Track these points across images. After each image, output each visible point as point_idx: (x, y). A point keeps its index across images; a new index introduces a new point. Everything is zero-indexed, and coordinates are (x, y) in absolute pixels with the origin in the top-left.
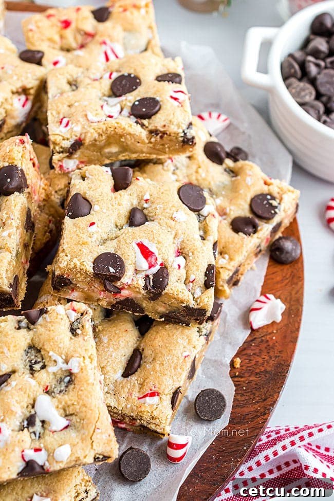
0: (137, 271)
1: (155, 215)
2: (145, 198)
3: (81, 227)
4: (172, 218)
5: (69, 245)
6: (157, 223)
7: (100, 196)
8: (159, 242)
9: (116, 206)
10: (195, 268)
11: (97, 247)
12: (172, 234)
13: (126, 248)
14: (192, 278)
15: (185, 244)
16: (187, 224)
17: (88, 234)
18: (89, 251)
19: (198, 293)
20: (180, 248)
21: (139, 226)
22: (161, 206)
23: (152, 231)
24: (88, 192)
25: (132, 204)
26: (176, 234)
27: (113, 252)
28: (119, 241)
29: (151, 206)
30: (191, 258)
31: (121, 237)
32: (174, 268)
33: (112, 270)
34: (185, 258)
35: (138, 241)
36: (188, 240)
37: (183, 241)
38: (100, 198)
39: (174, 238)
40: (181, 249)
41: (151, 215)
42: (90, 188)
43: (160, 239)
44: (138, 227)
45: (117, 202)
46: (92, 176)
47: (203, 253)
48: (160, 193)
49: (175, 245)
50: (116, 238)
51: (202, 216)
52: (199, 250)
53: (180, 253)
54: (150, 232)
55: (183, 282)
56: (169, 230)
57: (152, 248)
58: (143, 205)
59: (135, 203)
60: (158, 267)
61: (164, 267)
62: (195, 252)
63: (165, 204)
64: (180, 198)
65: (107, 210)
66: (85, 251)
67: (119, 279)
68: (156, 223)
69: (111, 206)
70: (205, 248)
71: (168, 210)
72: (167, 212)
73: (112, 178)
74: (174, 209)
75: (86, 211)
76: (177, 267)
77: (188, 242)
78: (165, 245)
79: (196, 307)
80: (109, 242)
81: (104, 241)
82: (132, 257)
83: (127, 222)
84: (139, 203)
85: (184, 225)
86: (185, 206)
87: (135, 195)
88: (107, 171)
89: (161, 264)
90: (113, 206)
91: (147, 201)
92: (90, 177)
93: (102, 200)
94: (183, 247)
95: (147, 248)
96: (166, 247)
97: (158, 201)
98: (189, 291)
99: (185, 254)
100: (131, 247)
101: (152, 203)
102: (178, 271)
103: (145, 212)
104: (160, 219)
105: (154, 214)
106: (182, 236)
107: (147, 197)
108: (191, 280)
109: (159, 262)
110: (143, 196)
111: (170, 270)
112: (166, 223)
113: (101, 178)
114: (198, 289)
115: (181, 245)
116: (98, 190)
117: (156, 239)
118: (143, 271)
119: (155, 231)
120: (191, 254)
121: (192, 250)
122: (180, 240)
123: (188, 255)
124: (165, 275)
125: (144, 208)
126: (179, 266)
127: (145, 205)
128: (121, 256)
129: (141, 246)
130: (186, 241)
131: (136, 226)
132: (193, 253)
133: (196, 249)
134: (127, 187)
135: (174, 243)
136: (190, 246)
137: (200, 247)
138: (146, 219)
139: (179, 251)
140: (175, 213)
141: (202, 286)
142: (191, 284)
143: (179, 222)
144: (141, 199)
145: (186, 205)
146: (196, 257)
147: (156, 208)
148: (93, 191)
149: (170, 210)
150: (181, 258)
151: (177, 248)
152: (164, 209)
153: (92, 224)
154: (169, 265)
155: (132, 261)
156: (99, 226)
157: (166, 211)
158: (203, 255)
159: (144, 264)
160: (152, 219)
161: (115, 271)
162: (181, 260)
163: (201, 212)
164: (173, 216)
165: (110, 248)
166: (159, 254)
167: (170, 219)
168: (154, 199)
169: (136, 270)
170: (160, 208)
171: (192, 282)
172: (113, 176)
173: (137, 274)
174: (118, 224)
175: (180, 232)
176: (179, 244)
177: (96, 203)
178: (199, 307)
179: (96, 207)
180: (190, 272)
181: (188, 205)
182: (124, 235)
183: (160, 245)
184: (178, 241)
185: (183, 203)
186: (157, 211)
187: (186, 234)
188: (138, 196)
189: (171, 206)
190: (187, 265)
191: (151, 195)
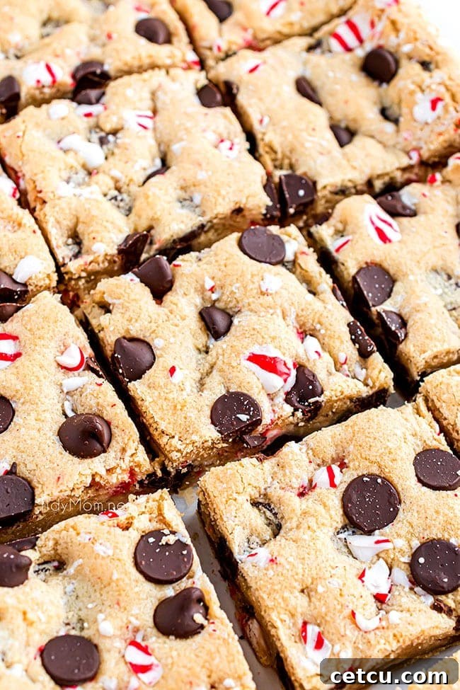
0: (271, 397)
1: (238, 302)
2: (208, 286)
3: (162, 384)
4: (263, 293)
5: (167, 421)
6: (249, 313)
7: (151, 322)
8: (273, 339)
9: (181, 324)
10: (337, 343)
11: (201, 398)
12: (278, 316)
13: (238, 374)
14: (341, 358)
15: (302, 318)
16: (286, 289)
17: (178, 388)
18: (196, 412)
19: (362, 373)
20: (298, 327)
21: (228, 331)
22: (238, 285)
23: (254, 329)
24: (131, 327)
25: (196, 306)
26: (283, 313)
27: (224, 392)
28: (221, 371)
29: (223, 293)
30: (323, 332)
31: (219, 363)
32: (315, 360)
33: (244, 417)
34: (311, 335)
35: (247, 354)
36: (302, 310)
37: (297, 315)
38: (154, 326)
39: (284, 318)
40: (301, 328)
41: (231, 305)
42: (130, 320)
43: (273, 334)
45: (178, 317)
46: (120, 299)
47: (332, 315)
48: (223, 268)
49: (291, 327)
50: (212, 367)
51: (288, 262)
52: (325, 314)
53: (303, 334)
54: (252, 332)
55: (334, 370)
56: (271, 311)
57: (271, 352)
58: (210, 298)
59: (198, 301)
60: (294, 373)
61: (300, 368)
62: (323, 320)
63: (241, 279)
64: (251, 257)
65: (174, 336)
66: (192, 415)
67: (259, 422)
68: (245, 312)
69: (177, 329)
71: (251, 286)
72: (252, 289)
73: (143, 285)
74: (256, 279)
75: (148, 357)
76: (316, 355)
77: (304, 313)
78: (282, 337)
79: (371, 392)
80: (207, 380)
81: (201, 384)
82: (253, 380)
83: (208, 335)
84: (203, 298)
85: (284, 293)
87: (192, 291)
88: (132, 280)
89: (294, 365)
90: (176, 326)
91: (212, 290)
92: (115, 301)
93: (157, 327)
94: (302, 323)
95: (264, 357)
96: (285, 338)
97: (228, 282)
98: (348, 376)
99: (310, 330)
100: (244, 369)
101: (222, 288)
102: (320, 361)
103: (220, 305)
104: (249, 305)
105: (234, 302)
106: (293, 309)
107: (209, 284)
108: (343, 361)
109: (290, 365)
110: (203, 287)
111: (309, 366)
112: (261, 304)
113: (132, 297)
114: (358, 367)
115: (298, 322)
116: (142, 316)
117: (266, 336)
118: (279, 390)
119: (257, 327)
120: (318, 327)
121: (316, 320)
122: (293, 316)
123: (315, 329)
124: (311, 378)
125: (215, 301)
126: (317, 353)
127: (214, 297)
128: (239, 390)
129: (255, 359)
130: (300, 313)
131: (224, 334)
132: (320, 323)
133: (321, 315)
134: (172, 286)
135: (288, 326)
136: (311, 316)
137: (323, 309)
138: (229, 315)
139: (300, 331)
140: (262, 283)
141: (358, 360)
142: (345, 366)
143: (276, 293)
144: (202, 290)
145: (266, 262)
146: (329, 327)
147: (232, 292)
148: (136, 320)
149: (253, 283)
150: (309, 339)
151: (295, 331)
152: (245, 288)
153: (172, 370)
154: (303, 361)
155: (257, 387)
156: (181, 367)
157: (249, 288)
158: (334, 317)
159: (275, 382)
160: (237, 310)
161: (248, 417)
162: (311, 342)
163: (286, 259)
164: (264, 289)
165: (216, 390)
166: (284, 354)
167: (262, 297)
168: (220, 281)
169: (268, 395)
170: (238, 288)
171: (345, 363)
172: (141, 281)
173: (272, 400)
174: (200, 346)
175: (286, 305)
176: (294, 321)
177: (153, 335)
178: (374, 390)
179: (157, 343)
180: (335, 351)
181: (268, 260)
182: (221, 357)
183: (276, 341)
184: (292, 318)
185: (260, 262)
186: (237, 295)
187: (296, 304)
188: (196, 290)
189: (249, 277)
190: (323, 345)
191: (213, 278)
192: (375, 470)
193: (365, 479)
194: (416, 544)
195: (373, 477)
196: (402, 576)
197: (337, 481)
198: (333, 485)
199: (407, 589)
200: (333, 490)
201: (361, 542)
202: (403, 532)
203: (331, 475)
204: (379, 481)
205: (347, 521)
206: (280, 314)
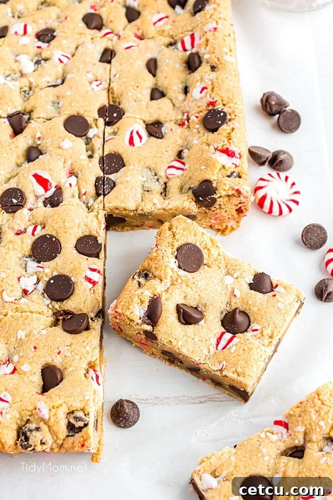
0: (37, 197)
1: (47, 148)
2: (37, 136)
4: (59, 147)
8: (50, 170)
9: (14, 149)
10: (84, 183)
12: (61, 161)
13: (25, 181)
14: (83, 191)
15: (74, 166)
16: (72, 149)
19: (91, 202)
20: (70, 169)
21: (34, 160)
23: (43, 162)
25: (28, 144)
26: (65, 160)
27: (14, 187)
28: (19, 177)
29: (42, 142)
30: (80, 175)
31: (20, 173)
32: (67, 187)
33: (14, 201)
34: (77, 177)
35: (34, 173)
37: (72, 164)
39: (64, 163)
40: (72, 171)
41: (44, 149)
43: (51, 167)
44: (34, 162)
45: (14, 146)
47: (89, 169)
48: (48, 130)
49: (66, 169)
50: (17, 175)
51: (89, 138)
52: (86, 167)
53: (72, 173)
54: (42, 163)
55: (77, 196)
56: (59, 157)
57: (46, 175)
58: (37, 142)
59: (30, 142)
60: (53, 190)
61: (59, 189)
62: (83, 170)
63: (53, 137)
64: (66, 129)
65: (7, 154)
67: (22, 206)
68: (48, 154)
70: (90, 165)
71: (56, 142)
72: (55, 144)
73: (10, 126)
74: (60, 139)
77: (75, 164)
78: (56, 170)
80: (11, 180)
81: (8, 180)
82: (30, 187)
83: (25, 159)
84: (34, 142)
85: (70, 151)
86: (70, 134)
87: (30, 136)
88: (5, 122)
89: (56, 187)
90: (11, 150)
91: (39, 138)
94: (73, 168)
95: (41, 177)
96: (57, 172)
97: (47, 137)
98: (84, 202)
99: (76, 173)
100: (28, 179)
101: (43, 139)
102: (70, 189)
103: (39, 147)
104: (51, 151)
105: (45, 147)
106: (70, 160)
107: (38, 135)
109: (54, 185)
110: (35, 136)
111: (63, 189)
112: (56, 153)
114: (92, 199)
115: (71, 167)
117: (47, 167)
118: (42, 195)
119: (45, 162)
120: (80, 172)
121: (80, 169)
122: (69, 163)
123: (78, 174)
125: (38, 145)
126: (70, 185)
127: (39, 142)
128: (20, 188)
129: (37, 177)
130: (74, 163)
131: (32, 161)
132: (81, 171)
133: (83, 167)
134: (23, 131)
135: (64, 167)
136: (78, 166)
137: (86, 165)
138: (40, 153)
140: (61, 142)
141: (94, 195)
142: (84, 197)
143: (66, 149)
145: (72, 134)
146: (84, 174)
147: (46, 143)
149: (58, 141)
150: (73, 178)
151: (68, 171)
152: (53, 142)
154: (62, 186)
155: (30, 190)
159: (40, 190)
160: (45, 152)
161: (17, 202)
162: (73, 180)
163: (88, 135)
164: (61, 146)
166: (52, 179)
167: (58, 149)
168: (44, 135)
169: (36, 196)
170: (49, 141)
171: (85, 194)
173: (37, 199)
174: (18, 163)
175: (68, 157)
180: (81, 187)
182: (23, 171)
183: (51, 172)
184: (68, 165)
185: (69, 133)
186: (48, 145)
187: (73, 158)
188: (32, 137)
189: (57, 137)
190: (78, 182)
191: (41, 133)
192: (54, 234)
193: (47, 236)
194: (55, 274)
195: (52, 237)
196: (41, 286)
197: (36, 233)
198: (33, 234)
199: (40, 293)
200: (32, 236)
201: (32, 265)
202: (51, 266)
203: (35, 229)
204: (54, 239)
205: (32, 254)
206: (63, 161)
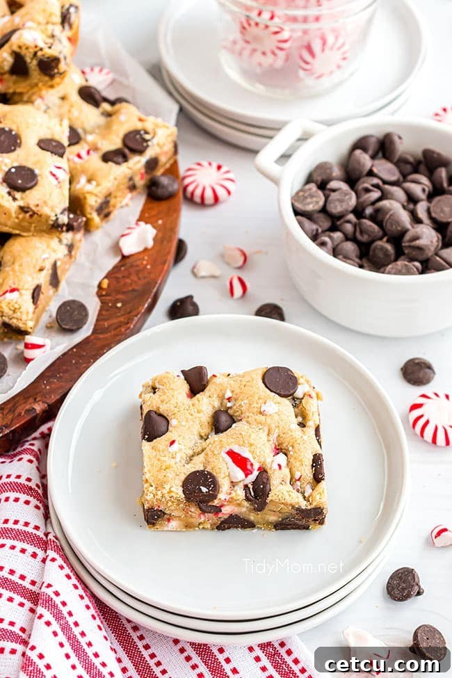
0: (233, 484)
1: (242, 413)
2: (227, 397)
3: (161, 449)
4: (260, 413)
5: (152, 474)
6: (245, 423)
7: (176, 407)
8: (251, 445)
9: (196, 415)
10: (298, 464)
11: (183, 468)
12: (264, 431)
13: (216, 461)
14: (297, 475)
15: (281, 439)
16: (279, 415)
17: (171, 456)
18: (174, 474)
19: (308, 491)
20: (277, 444)
21: (226, 430)
22: (246, 401)
23: (241, 434)
24: (161, 406)
25: (214, 407)
26: (269, 431)
27: (202, 468)
28: (207, 455)
29: (235, 404)
30: (291, 453)
31: (208, 449)
32: (274, 470)
33: (204, 490)
34: (286, 454)
35: (228, 449)
36: (284, 434)
37: (279, 436)
38: (176, 410)
39: (268, 435)
40: (279, 445)
41: (237, 414)
42: (162, 402)
43: (252, 441)
44: (225, 433)
45: (196, 410)
46: (163, 385)
47: (304, 443)
48: (243, 387)
49: (271, 443)
50: (203, 451)
51: (298, 399)
52: (299, 441)
53: (279, 450)
54: (239, 435)
55: (288, 482)
56: (261, 427)
57: (245, 453)
58: (226, 404)
59: (217, 404)
60: (256, 473)
61: (263, 471)
62: (296, 446)
63: (250, 398)
64: (266, 387)
65: (186, 422)
66: (170, 476)
67: (215, 497)
68: (244, 422)
69: (190, 417)
70: (305, 438)
71: (255, 405)
72: (254, 407)
73: (185, 382)
74: (261, 401)
75: (164, 428)
76: (277, 467)
77: (284, 436)
78: (259, 446)
79: (309, 507)
80: (195, 458)
81: (191, 458)
82: (224, 469)
83: (212, 429)
84: (221, 404)
85: (276, 417)
86: (273, 394)
87: (215, 396)
88: (178, 376)
89: (259, 469)
90: (192, 415)
91: (229, 399)
92: (161, 387)
93: (178, 411)
94: (280, 442)
95: (239, 455)
96: (260, 448)
97: (241, 397)
98: (298, 491)
99: (285, 449)
100: (221, 458)
101: (236, 400)
102: (280, 472)
103: (230, 412)
104: (248, 417)
105: (239, 412)
106: (277, 431)
107: (228, 394)
108: (297, 478)
109: (256, 466)
110: (223, 395)
111: (270, 472)
112: (256, 420)
113: (172, 386)
114: (308, 486)
115: (277, 441)
116: (172, 402)
117: (246, 442)
118: (240, 481)
119: (243, 433)
120: (290, 448)
121: (290, 444)
122: (276, 435)
123: (288, 450)
124: (265, 480)
125: (229, 408)
126: (280, 466)
127: (229, 405)
128: (211, 471)
129: (231, 454)
130: (282, 435)
131: (222, 432)
132: (293, 447)
133: (296, 441)
134: (205, 389)
135: (268, 441)
136: (288, 440)
137: (299, 437)
138: (233, 420)
139: (277, 447)
140: (263, 405)
141: (311, 481)
142: (298, 483)
143: (270, 415)
144: (222, 398)
145: (275, 393)
146: (297, 451)
147: (241, 406)
148: (167, 403)
149: (257, 403)
150: (282, 456)
151: (273, 446)
152: (250, 405)
153: (172, 443)
154: (268, 468)
155: (224, 473)
156: (180, 442)
157: (252, 406)
158: (305, 445)
159: (239, 474)
160: (240, 418)
161: (207, 490)
162: (281, 458)
163: (296, 395)
164: (262, 410)
165: (197, 465)
166: (254, 458)
167: (259, 415)
168: (236, 395)
169: (232, 482)
170: (245, 404)
171: (299, 480)
172: (186, 379)
173: (234, 486)
174: (203, 435)
175: (273, 426)
176: (275, 439)
177: (173, 416)
178: (312, 506)
179: (173, 422)
180: (294, 469)
181: (277, 392)
182: (210, 445)
183: (253, 447)
184: (274, 437)
185: (272, 391)
186: (243, 408)
187: (281, 427)
188: (218, 396)
189: (257, 399)
190: (288, 462)
191: (233, 392)
206: (266, 432)
